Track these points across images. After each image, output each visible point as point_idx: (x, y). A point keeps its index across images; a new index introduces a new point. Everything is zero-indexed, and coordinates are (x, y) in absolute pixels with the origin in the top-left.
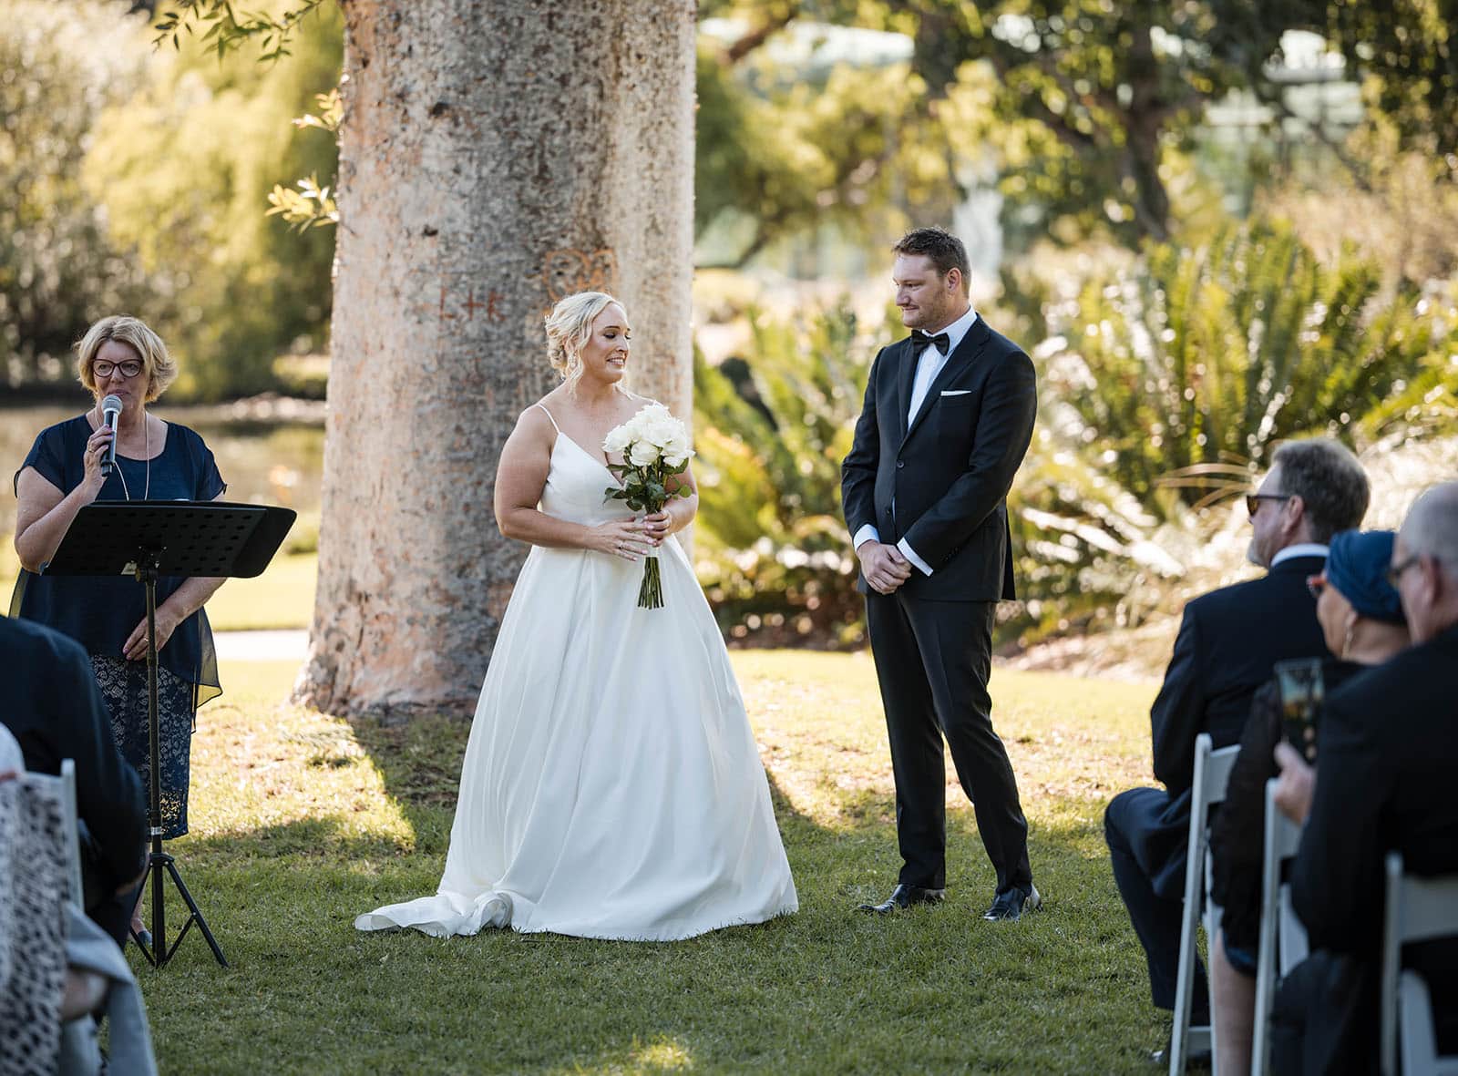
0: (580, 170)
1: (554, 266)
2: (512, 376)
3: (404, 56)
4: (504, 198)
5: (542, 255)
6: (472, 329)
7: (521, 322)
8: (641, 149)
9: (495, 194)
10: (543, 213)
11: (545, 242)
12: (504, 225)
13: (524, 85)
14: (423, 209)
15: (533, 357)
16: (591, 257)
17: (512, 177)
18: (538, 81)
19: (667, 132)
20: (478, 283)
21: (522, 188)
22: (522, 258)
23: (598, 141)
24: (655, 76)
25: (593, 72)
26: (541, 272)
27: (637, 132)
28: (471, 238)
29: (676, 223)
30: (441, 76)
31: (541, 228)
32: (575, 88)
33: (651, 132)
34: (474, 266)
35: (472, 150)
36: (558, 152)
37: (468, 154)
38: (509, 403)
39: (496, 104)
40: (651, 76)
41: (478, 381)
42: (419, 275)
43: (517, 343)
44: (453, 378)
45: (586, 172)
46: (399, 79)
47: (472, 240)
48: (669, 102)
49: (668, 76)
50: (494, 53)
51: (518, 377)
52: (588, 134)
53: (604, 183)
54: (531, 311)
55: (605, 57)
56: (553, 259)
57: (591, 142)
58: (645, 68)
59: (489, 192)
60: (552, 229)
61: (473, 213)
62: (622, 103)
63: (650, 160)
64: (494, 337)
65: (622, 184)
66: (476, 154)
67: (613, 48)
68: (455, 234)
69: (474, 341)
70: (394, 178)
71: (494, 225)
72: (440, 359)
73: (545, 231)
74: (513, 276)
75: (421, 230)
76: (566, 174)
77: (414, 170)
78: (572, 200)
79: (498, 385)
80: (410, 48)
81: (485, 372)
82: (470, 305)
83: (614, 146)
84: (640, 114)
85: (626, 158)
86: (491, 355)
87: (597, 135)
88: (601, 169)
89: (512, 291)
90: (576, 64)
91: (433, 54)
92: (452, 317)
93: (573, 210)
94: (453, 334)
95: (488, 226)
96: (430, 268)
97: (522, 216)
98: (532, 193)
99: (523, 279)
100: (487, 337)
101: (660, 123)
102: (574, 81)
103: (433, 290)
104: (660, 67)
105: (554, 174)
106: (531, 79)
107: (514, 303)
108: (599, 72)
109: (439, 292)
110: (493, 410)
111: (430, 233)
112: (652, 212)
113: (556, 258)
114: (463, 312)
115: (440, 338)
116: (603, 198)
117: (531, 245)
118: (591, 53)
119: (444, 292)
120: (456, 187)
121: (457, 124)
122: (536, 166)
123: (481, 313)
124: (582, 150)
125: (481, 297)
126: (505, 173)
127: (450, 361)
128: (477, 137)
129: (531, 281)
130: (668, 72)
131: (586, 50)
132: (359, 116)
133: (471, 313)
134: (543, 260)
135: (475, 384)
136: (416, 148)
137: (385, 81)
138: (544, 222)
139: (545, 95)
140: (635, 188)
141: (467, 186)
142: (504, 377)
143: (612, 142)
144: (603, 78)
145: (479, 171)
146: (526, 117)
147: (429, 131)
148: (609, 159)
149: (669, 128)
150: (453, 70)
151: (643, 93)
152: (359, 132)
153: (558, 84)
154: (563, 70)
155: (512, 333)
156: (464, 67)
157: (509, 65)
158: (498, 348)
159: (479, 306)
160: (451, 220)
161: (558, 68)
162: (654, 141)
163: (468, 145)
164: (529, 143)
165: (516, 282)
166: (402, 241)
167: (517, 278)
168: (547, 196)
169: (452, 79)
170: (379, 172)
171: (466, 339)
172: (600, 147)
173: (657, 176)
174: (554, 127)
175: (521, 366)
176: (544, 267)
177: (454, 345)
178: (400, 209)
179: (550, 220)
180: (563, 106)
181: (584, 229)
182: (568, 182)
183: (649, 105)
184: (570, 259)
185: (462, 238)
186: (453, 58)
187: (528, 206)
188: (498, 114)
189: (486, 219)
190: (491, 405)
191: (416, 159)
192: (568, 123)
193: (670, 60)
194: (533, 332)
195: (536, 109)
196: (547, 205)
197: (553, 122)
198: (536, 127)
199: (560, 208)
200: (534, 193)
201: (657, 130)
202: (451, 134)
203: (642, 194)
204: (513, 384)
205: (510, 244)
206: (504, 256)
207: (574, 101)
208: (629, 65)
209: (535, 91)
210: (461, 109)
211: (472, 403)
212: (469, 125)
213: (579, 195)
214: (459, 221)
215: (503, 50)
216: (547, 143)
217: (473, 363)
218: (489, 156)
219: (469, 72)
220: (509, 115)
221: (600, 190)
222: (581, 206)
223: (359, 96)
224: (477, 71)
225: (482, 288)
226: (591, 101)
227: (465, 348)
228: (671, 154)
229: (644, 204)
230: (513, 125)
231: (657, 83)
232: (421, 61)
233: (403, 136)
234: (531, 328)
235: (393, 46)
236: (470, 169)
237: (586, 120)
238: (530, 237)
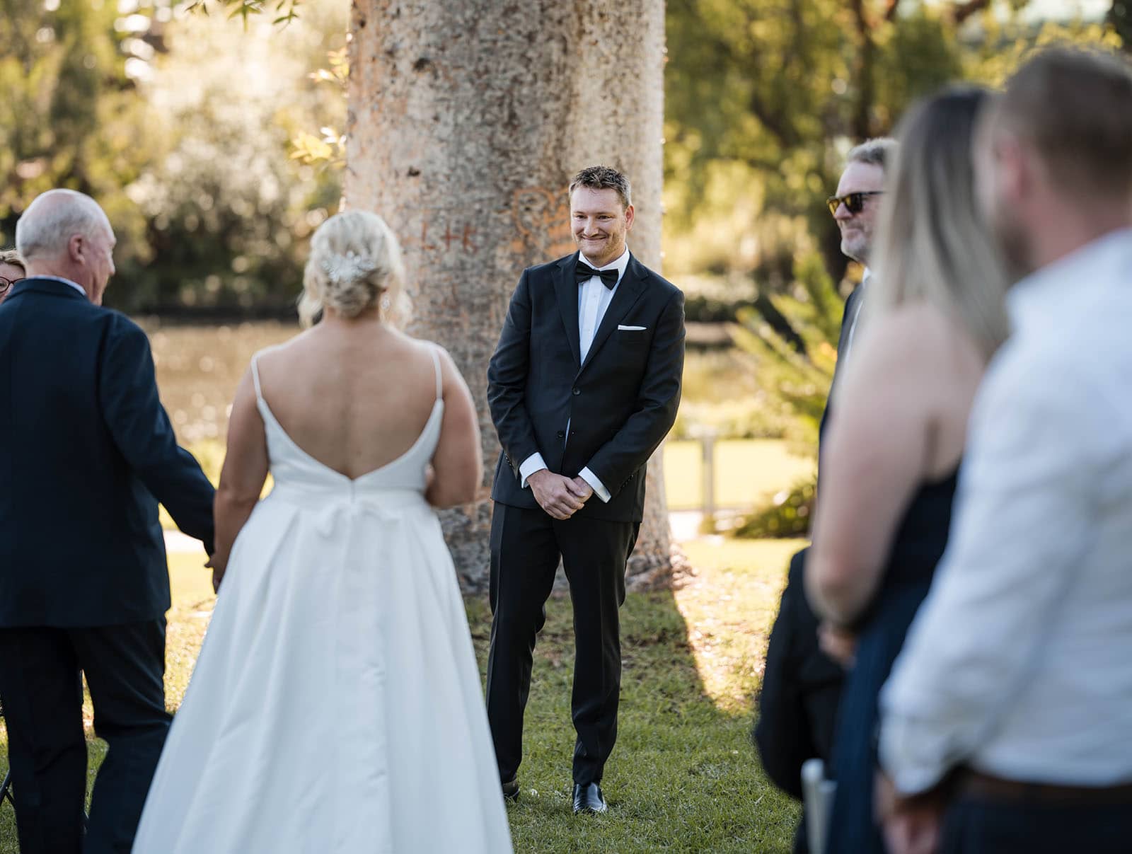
0: (546, 116)
1: (522, 203)
2: (484, 301)
3: (393, 17)
4: (477, 142)
5: (511, 193)
6: (450, 259)
7: (492, 252)
8: (605, 98)
9: (469, 139)
10: (512, 155)
11: (514, 181)
12: (478, 166)
13: (495, 42)
14: (408, 152)
15: (504, 283)
16: (556, 194)
17: (485, 123)
18: (508, 38)
19: (630, 83)
20: (454, 217)
21: (493, 134)
22: (493, 195)
23: (562, 91)
24: (619, 32)
25: (558, 30)
26: (510, 208)
27: (600, 83)
28: (448, 177)
29: (641, 163)
30: (423, 35)
31: (511, 168)
32: (541, 44)
33: (616, 82)
34: (451, 203)
35: (449, 100)
36: (526, 101)
37: (446, 103)
38: (482, 324)
39: (470, 59)
40: (614, 33)
41: (455, 305)
42: (405, 211)
43: (489, 270)
44: (433, 303)
45: (551, 118)
46: (390, 38)
47: (449, 179)
48: (632, 55)
49: (631, 33)
50: (469, 13)
51: (490, 302)
52: (553, 85)
53: (568, 129)
54: (502, 243)
55: (569, 16)
56: (521, 196)
57: (556, 92)
58: (607, 26)
59: (464, 137)
60: (520, 169)
61: (450, 155)
62: (585, 57)
63: (613, 107)
64: (468, 266)
65: (585, 130)
66: (453, 103)
67: (576, 9)
68: (435, 174)
69: (451, 269)
70: (385, 125)
71: (469, 166)
72: (422, 285)
73: (514, 172)
74: (485, 211)
75: (407, 171)
76: (533, 120)
77: (402, 118)
78: (538, 143)
79: (472, 308)
80: (398, 11)
81: (461, 297)
82: (447, 238)
83: (577, 95)
84: (603, 67)
85: (589, 105)
86: (466, 282)
87: (561, 86)
88: (565, 116)
89: (485, 224)
90: (541, 23)
91: (417, 15)
92: (432, 247)
93: (540, 153)
94: (432, 263)
95: (463, 167)
96: (414, 205)
97: (493, 158)
98: (502, 137)
99: (494, 215)
100: (462, 266)
101: (624, 75)
102: (540, 38)
103: (416, 225)
104: (622, 24)
105: (522, 120)
106: (501, 36)
107: (486, 235)
108: (563, 29)
109: (420, 226)
110: (468, 330)
111: (413, 173)
112: (616, 153)
113: (524, 195)
114: (441, 244)
115: (422, 266)
116: (567, 142)
117: (501, 183)
118: (556, 13)
119: (426, 225)
120: (436, 133)
121: (436, 77)
122: (506, 113)
123: (457, 244)
124: (547, 100)
125: (457, 230)
126: (478, 119)
127: (430, 287)
128: (454, 88)
129: (500, 216)
130: (631, 29)
131: (551, 11)
132: (359, 71)
133: (448, 244)
134: (512, 197)
135: (452, 308)
136: (403, 98)
137: (379, 40)
138: (513, 163)
139: (514, 51)
140: (599, 133)
141: (444, 131)
142: (477, 301)
143: (575, 92)
144: (566, 35)
145: (455, 119)
146: (497, 71)
147: (413, 83)
148: (573, 107)
149: (633, 79)
150: (433, 29)
151: (606, 48)
152: (359, 84)
153: (525, 41)
154: (530, 28)
155: (484, 262)
156: (442, 27)
157: (482, 24)
158: (472, 276)
159: (456, 238)
160: (431, 162)
161: (525, 27)
162: (618, 91)
163: (447, 96)
164: (499, 94)
165: (488, 217)
166: (392, 181)
167: (489, 213)
168: (516, 141)
169: (432, 38)
170: (374, 120)
171: (444, 268)
172: (564, 96)
173: (621, 121)
174: (522, 79)
175: (492, 292)
176: (513, 204)
177: (434, 273)
178: (390, 152)
179: (518, 161)
180: (530, 60)
181: (550, 170)
182: (534, 128)
183: (613, 58)
184: (537, 196)
185: (441, 178)
186: (434, 18)
187: (499, 149)
188: (471, 68)
189: (461, 161)
190: (466, 326)
191: (403, 109)
192: (535, 75)
193: (634, 18)
194: (504, 261)
195: (506, 64)
196: (516, 148)
197: (521, 74)
198: (505, 79)
199: (528, 151)
200: (504, 138)
201: (621, 81)
202: (431, 86)
203: (607, 138)
204: (485, 307)
205: (482, 183)
206: (477, 194)
207: (540, 56)
208: (592, 22)
209: (505, 47)
210: (440, 64)
211: (449, 325)
212: (447, 77)
213: (545, 139)
214: (438, 163)
215: (477, 11)
216: (516, 94)
217: (450, 289)
218: (464, 105)
219: (446, 30)
220: (481, 69)
221: (564, 134)
222: (546, 148)
223: (359, 53)
224: (454, 30)
225: (458, 222)
226: (556, 55)
227: (444, 275)
228: (634, 102)
229: (607, 147)
230: (485, 77)
231: (621, 39)
232: (407, 21)
233: (392, 88)
234: (501, 258)
235: (384, 9)
236: (448, 117)
237: (551, 73)
238: (500, 176)
